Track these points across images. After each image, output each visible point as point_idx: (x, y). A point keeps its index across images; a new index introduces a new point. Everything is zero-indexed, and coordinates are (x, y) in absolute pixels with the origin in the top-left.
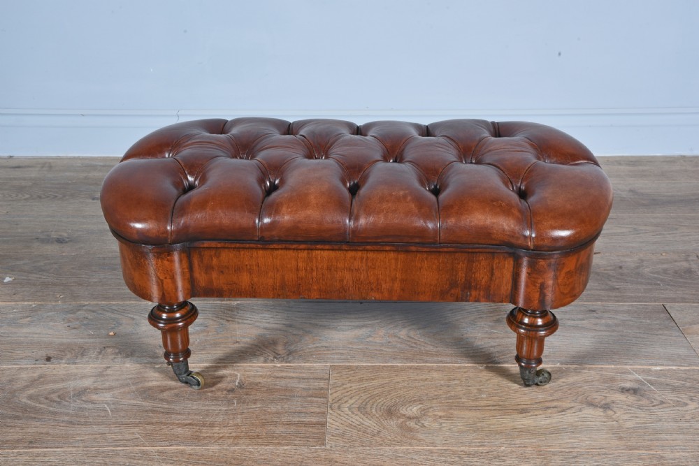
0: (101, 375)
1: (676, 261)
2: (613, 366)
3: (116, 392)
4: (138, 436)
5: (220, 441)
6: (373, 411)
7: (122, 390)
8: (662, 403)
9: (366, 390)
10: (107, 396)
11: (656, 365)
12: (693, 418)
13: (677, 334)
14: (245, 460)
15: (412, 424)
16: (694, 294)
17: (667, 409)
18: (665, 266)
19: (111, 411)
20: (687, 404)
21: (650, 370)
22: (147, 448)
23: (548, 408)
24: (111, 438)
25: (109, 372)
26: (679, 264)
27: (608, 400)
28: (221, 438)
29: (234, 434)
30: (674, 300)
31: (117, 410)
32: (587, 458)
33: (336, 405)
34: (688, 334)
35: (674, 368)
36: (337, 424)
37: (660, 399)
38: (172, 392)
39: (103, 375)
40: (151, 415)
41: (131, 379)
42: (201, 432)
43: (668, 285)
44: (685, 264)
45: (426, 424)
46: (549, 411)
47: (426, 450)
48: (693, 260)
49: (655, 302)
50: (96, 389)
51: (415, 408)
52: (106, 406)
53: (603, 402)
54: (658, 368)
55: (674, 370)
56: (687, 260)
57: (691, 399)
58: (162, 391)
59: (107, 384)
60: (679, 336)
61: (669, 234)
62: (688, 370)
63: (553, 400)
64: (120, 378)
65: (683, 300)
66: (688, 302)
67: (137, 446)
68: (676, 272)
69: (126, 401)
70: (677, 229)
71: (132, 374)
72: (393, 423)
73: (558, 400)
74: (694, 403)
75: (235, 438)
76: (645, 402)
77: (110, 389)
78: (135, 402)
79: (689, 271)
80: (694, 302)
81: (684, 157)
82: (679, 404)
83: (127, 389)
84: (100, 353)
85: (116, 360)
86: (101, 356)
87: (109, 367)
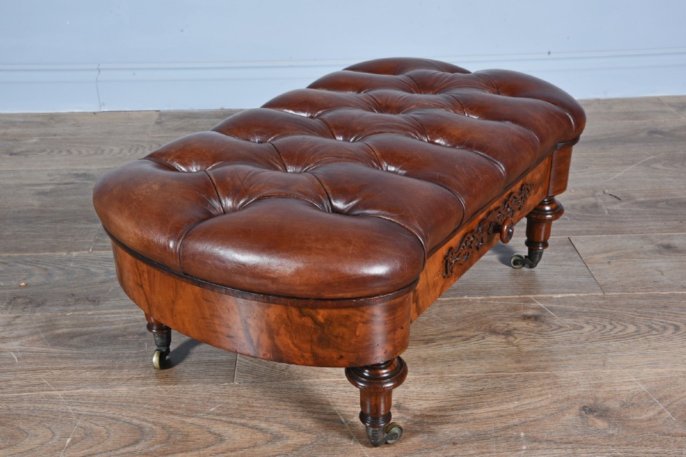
0: (9, 324)
1: (584, 197)
2: (517, 296)
3: (24, 340)
4: (45, 381)
5: (129, 382)
7: (31, 338)
8: (561, 327)
10: (15, 344)
11: (557, 293)
12: (587, 340)
13: (580, 264)
14: (153, 399)
16: (598, 227)
17: (565, 333)
18: (574, 202)
19: (18, 358)
20: (582, 327)
21: (552, 298)
22: (53, 392)
23: (453, 337)
24: (17, 385)
25: (18, 321)
26: (587, 199)
27: (511, 328)
28: (130, 379)
29: (143, 375)
30: (579, 233)
31: (24, 357)
32: (486, 381)
34: (590, 263)
35: (574, 295)
36: (247, 361)
37: (559, 324)
38: (83, 338)
39: (12, 325)
40: (59, 360)
41: (41, 327)
42: (109, 375)
43: (575, 219)
44: (592, 200)
46: (454, 340)
47: (333, 382)
48: (599, 196)
49: (561, 235)
50: (3, 338)
52: (13, 354)
53: (506, 329)
54: (560, 296)
55: (574, 297)
56: (594, 196)
57: (587, 323)
58: (72, 338)
59: (16, 333)
60: (581, 266)
61: (579, 172)
62: (587, 297)
63: (458, 330)
64: (29, 326)
65: (588, 233)
66: (592, 234)
67: (43, 391)
68: (583, 207)
69: (35, 349)
70: (587, 167)
71: (42, 322)
73: (463, 329)
74: (590, 326)
75: (144, 379)
76: (544, 327)
77: (18, 337)
78: (44, 349)
79: (595, 206)
80: (597, 234)
81: (598, 101)
82: (576, 328)
83: (35, 337)
84: (10, 303)
85: (26, 310)
86: (10, 306)
87: (19, 317)
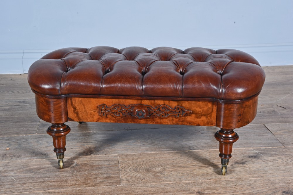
0: (6, 165)
1: (268, 108)
2: (244, 148)
3: (15, 171)
4: (31, 187)
5: (72, 186)
6: (141, 170)
7: (19, 171)
8: (267, 160)
9: (136, 163)
10: (12, 173)
11: (263, 147)
12: (280, 165)
13: (271, 135)
14: (85, 192)
15: (159, 174)
16: (277, 120)
17: (270, 163)
18: (264, 110)
19: (15, 179)
20: (277, 160)
21: (261, 149)
22: (37, 192)
24: (18, 189)
25: (10, 164)
26: (270, 109)
27: (244, 161)
28: (72, 185)
29: (78, 184)
30: (268, 122)
31: (19, 179)
32: (237, 182)
33: (123, 169)
34: (276, 135)
35: (271, 147)
36: (125, 176)
37: (266, 159)
38: (44, 169)
39: (8, 166)
40: (35, 179)
41: (22, 166)
42: (61, 184)
43: (265, 117)
44: (272, 109)
45: (165, 174)
47: (167, 183)
48: (275, 107)
49: (260, 123)
50: (5, 171)
51: (159, 169)
52: (12, 177)
53: (242, 161)
54: (264, 148)
55: (271, 148)
56: (272, 107)
57: (279, 158)
58: (39, 170)
59: (11, 169)
60: (272, 136)
61: (264, 97)
62: (277, 148)
64: (16, 166)
65: (273, 122)
66: (274, 123)
67: (31, 191)
68: (268, 112)
69: (22, 175)
70: (267, 95)
71: (23, 164)
72: (150, 174)
74: (280, 160)
75: (78, 185)
76: (259, 160)
77: (12, 170)
78: (27, 175)
79: (274, 111)
80: (277, 123)
81: (267, 67)
82: (274, 160)
83: (21, 170)
84: (4, 157)
85: (12, 159)
86: (4, 158)
87: (10, 162)
